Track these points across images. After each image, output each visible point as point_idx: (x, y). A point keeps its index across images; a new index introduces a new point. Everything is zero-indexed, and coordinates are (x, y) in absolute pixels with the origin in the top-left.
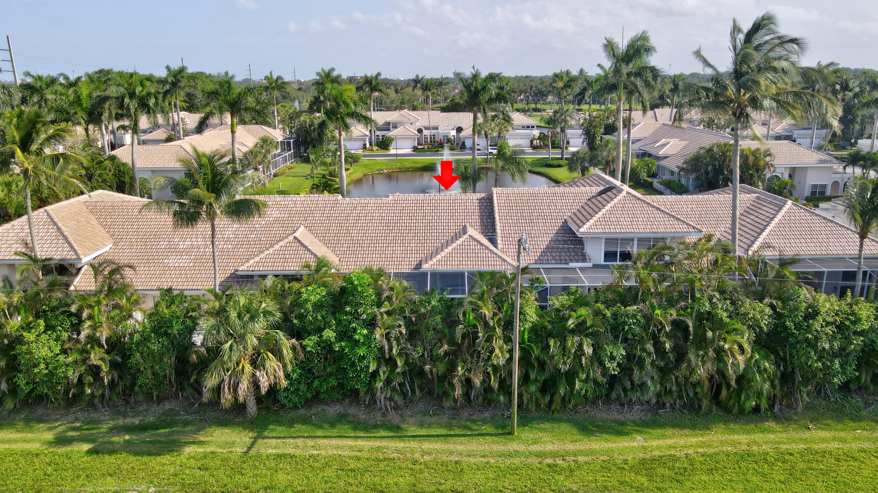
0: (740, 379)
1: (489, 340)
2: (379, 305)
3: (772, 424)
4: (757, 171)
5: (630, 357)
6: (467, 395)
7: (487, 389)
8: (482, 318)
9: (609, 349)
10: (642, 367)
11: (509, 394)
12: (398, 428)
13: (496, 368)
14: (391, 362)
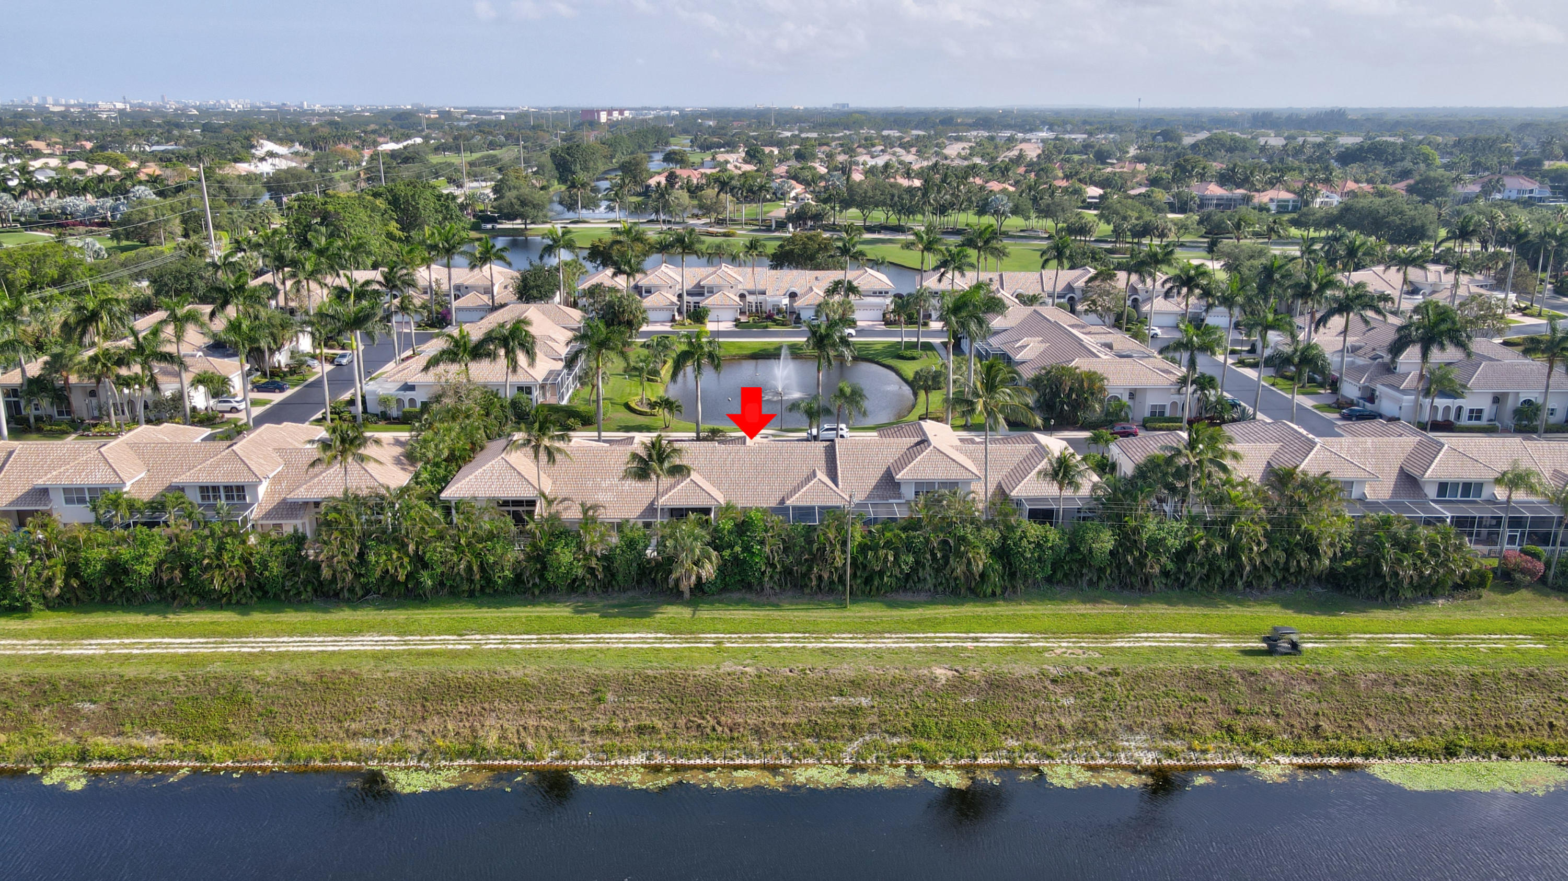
0: (983, 575)
1: (833, 552)
2: (767, 531)
3: (1002, 602)
4: (1092, 394)
5: (917, 562)
6: (819, 586)
7: (832, 582)
8: (828, 539)
9: (903, 557)
10: (924, 569)
11: (845, 585)
12: (778, 605)
13: (836, 569)
14: (773, 566)
